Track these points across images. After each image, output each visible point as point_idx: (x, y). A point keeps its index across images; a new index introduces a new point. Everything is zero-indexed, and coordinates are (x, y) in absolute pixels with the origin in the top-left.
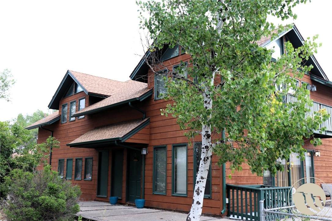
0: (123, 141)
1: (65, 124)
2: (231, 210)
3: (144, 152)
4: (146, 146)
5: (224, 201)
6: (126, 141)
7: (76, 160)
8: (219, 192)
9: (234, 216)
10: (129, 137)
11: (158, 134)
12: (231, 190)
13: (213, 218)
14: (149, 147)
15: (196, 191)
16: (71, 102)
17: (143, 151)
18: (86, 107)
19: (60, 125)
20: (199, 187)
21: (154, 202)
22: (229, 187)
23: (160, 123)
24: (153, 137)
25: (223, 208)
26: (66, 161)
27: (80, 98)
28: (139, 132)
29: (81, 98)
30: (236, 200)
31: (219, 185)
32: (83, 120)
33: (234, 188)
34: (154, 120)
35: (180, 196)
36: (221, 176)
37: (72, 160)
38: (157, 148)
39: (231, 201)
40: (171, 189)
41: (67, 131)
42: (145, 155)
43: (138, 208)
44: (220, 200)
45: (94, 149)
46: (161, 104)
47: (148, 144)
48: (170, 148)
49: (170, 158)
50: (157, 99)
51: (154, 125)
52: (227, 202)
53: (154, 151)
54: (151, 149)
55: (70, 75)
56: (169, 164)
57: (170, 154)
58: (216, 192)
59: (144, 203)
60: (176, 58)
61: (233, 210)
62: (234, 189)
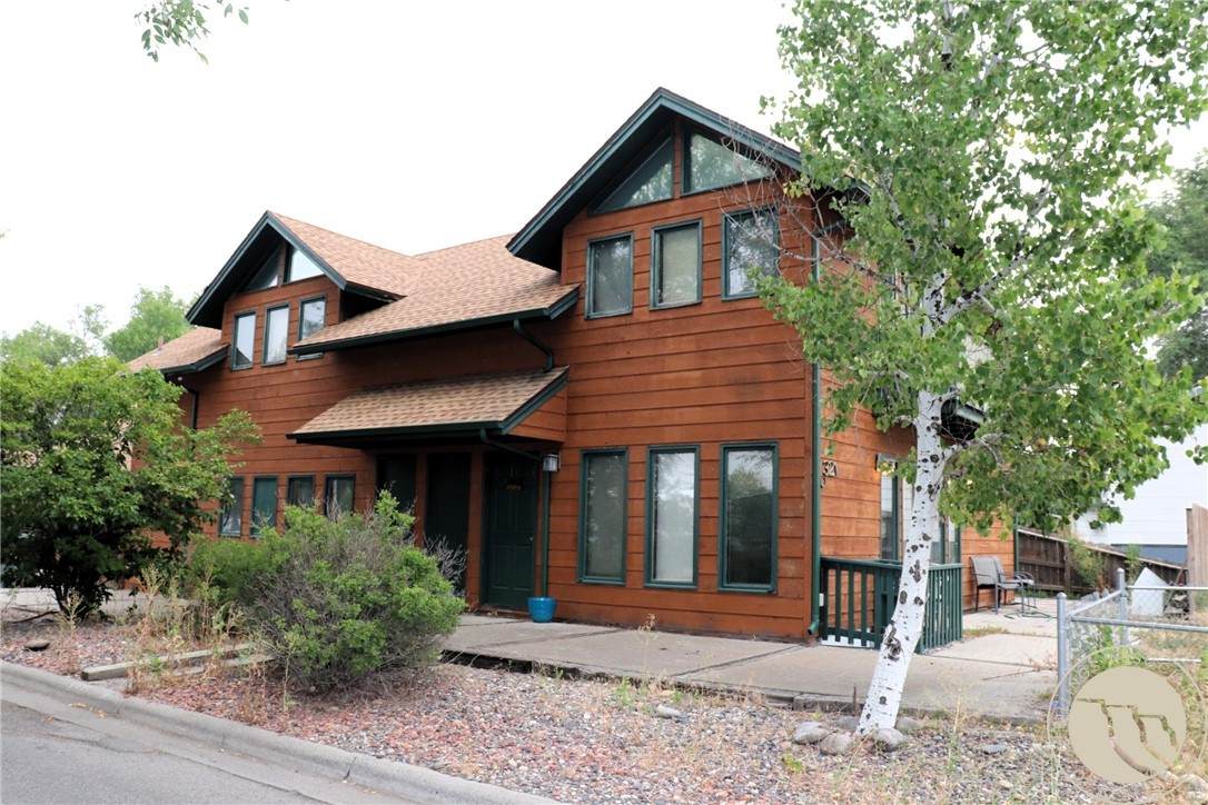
0: (504, 432)
1: (246, 374)
2: (831, 622)
3: (552, 465)
4: (554, 447)
5: (814, 600)
6: (511, 433)
7: (291, 480)
8: (802, 578)
9: (838, 640)
10: (519, 420)
11: (598, 416)
12: (832, 573)
13: (782, 646)
14: (565, 451)
15: (911, 571)
16: (267, 306)
17: (547, 462)
18: (328, 324)
19: (226, 374)
20: (918, 562)
21: (582, 606)
22: (827, 564)
23: (607, 385)
24: (580, 422)
25: (812, 620)
26: (249, 481)
27: (303, 298)
28: (542, 408)
29: (308, 297)
30: (834, 598)
31: (802, 558)
32: (316, 363)
33: (840, 566)
34: (583, 373)
35: (671, 588)
36: (807, 534)
37: (273, 479)
38: (591, 455)
39: (832, 600)
40: (642, 569)
41: (255, 393)
42: (550, 473)
43: (535, 621)
44: (802, 599)
45: (358, 452)
46: (610, 330)
47: (561, 443)
48: (638, 455)
49: (638, 483)
50: (593, 315)
51: (580, 388)
52: (821, 604)
53: (585, 462)
54: (575, 457)
55: (273, 225)
56: (636, 502)
57: (639, 472)
58: (792, 578)
59: (555, 607)
60: (663, 205)
61: (838, 622)
62: (842, 569)
